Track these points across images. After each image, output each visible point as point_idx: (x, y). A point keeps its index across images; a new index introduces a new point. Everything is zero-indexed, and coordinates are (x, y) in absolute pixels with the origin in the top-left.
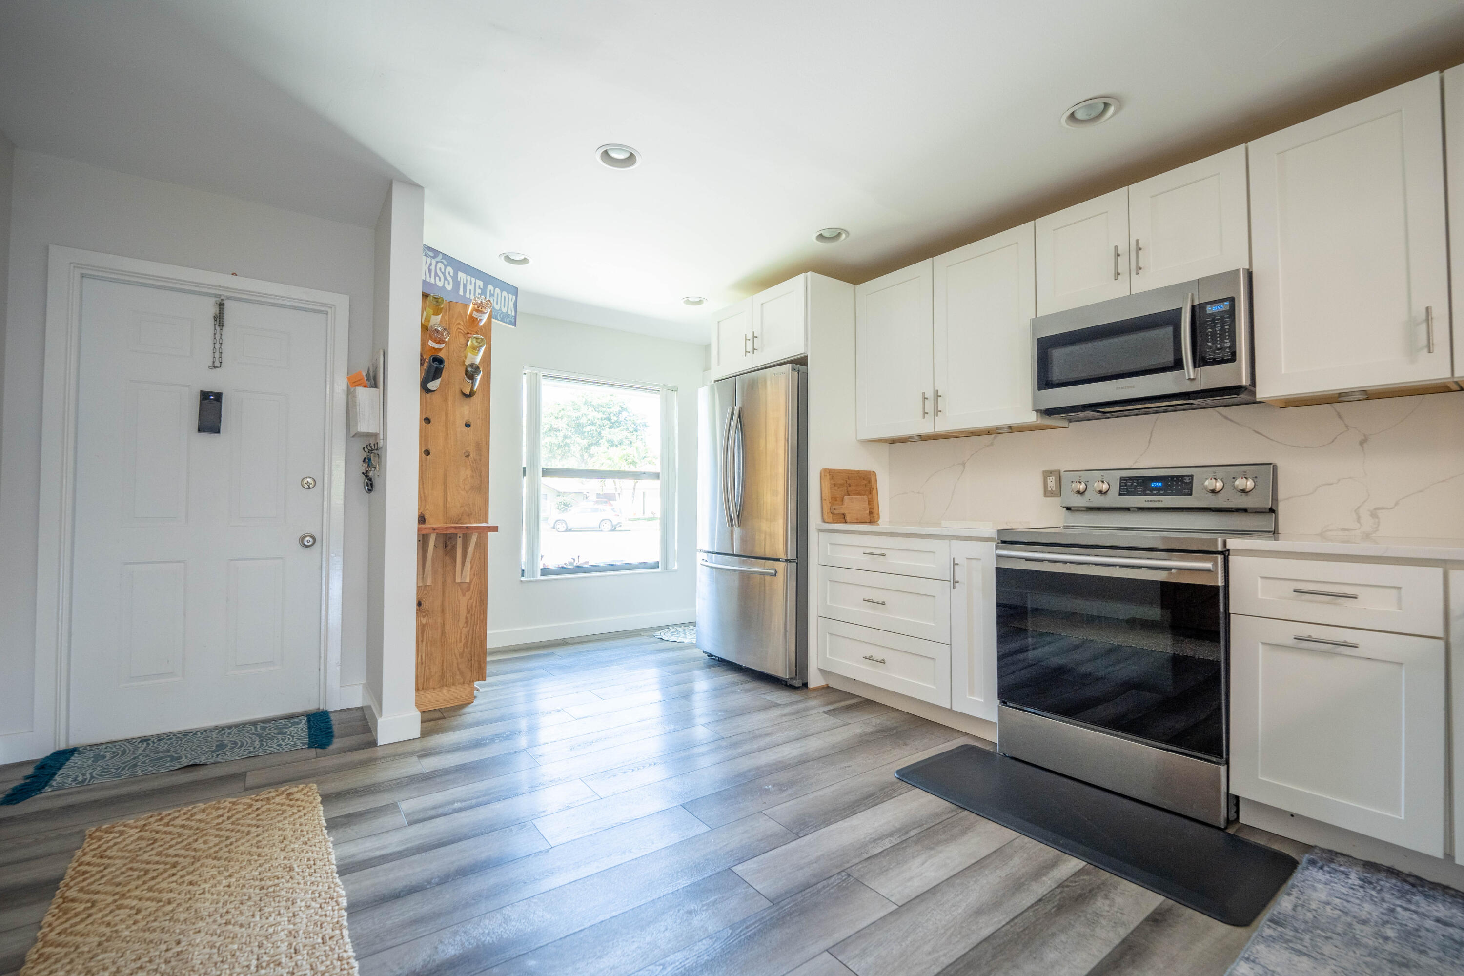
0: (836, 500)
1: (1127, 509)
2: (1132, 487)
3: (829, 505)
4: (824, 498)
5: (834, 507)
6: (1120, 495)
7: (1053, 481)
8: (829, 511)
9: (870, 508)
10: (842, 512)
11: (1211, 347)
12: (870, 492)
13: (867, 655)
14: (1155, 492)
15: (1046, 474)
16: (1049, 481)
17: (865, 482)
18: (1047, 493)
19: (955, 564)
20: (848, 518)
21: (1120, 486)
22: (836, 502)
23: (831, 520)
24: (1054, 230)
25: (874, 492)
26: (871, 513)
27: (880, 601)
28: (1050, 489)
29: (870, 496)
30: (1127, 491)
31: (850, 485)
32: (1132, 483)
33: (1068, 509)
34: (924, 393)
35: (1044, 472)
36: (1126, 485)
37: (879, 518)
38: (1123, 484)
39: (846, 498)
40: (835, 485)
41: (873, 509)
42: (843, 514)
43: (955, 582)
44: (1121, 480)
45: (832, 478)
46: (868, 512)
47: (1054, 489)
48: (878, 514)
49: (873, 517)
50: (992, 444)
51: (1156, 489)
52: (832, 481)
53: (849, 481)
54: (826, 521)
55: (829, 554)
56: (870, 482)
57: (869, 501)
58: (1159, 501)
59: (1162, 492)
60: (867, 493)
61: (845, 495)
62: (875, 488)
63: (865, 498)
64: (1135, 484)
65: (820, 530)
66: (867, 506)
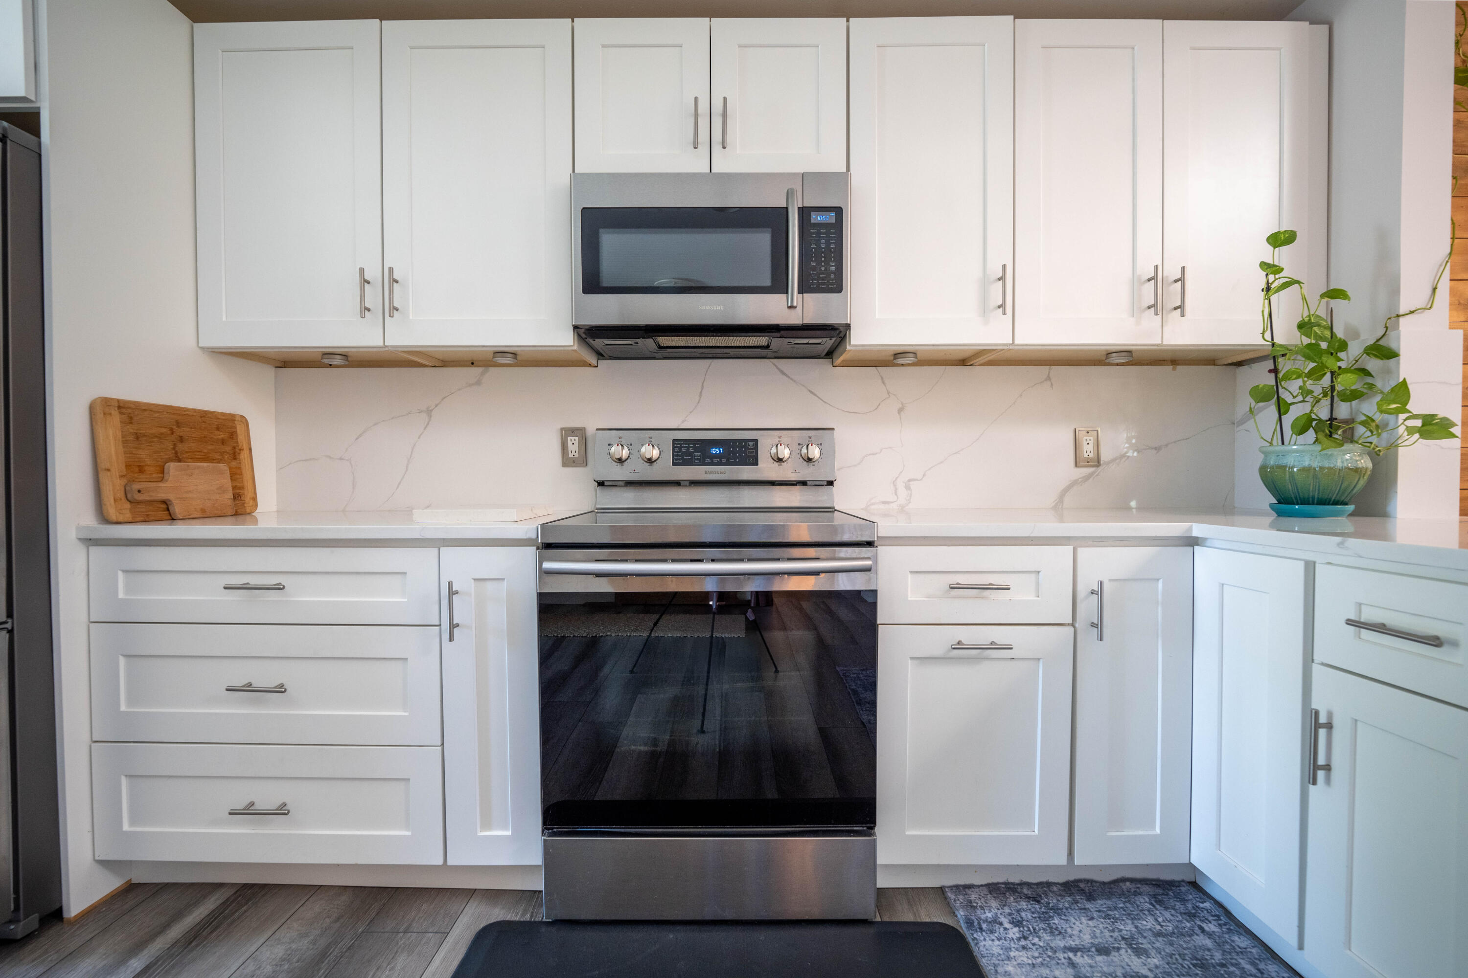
0: (141, 471)
1: (677, 483)
2: (688, 453)
3: (120, 483)
4: (103, 465)
5: (136, 486)
6: (674, 464)
7: (576, 443)
8: (121, 494)
9: (234, 488)
10: (162, 496)
11: (814, 268)
12: (235, 454)
13: (240, 805)
14: (715, 460)
15: (566, 433)
16: (570, 443)
17: (221, 435)
18: (567, 461)
19: (452, 593)
20: (177, 509)
21: (674, 452)
22: (142, 476)
23: (128, 516)
24: (603, 46)
25: (244, 456)
26: (237, 496)
27: (272, 684)
28: (570, 455)
29: (233, 464)
30: (682, 459)
31: (181, 439)
32: (688, 448)
33: (601, 484)
34: (362, 271)
35: (563, 430)
36: (680, 451)
37: (256, 506)
38: (676, 449)
39: (172, 466)
40: (137, 437)
41: (242, 488)
42: (165, 502)
43: (453, 626)
44: (674, 444)
45: (130, 420)
46: (230, 495)
47: (577, 455)
48: (255, 499)
49: (243, 505)
50: (478, 383)
51: (716, 456)
52: (130, 429)
53: (178, 432)
54: (114, 518)
55: (121, 595)
56: (233, 435)
57: (232, 475)
58: (722, 473)
59: (724, 460)
60: (227, 457)
61: (170, 460)
62: (245, 446)
63: (222, 466)
64: (691, 450)
65: (90, 542)
66: (229, 485)
